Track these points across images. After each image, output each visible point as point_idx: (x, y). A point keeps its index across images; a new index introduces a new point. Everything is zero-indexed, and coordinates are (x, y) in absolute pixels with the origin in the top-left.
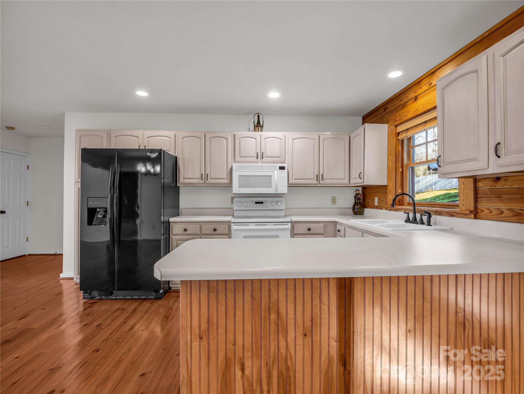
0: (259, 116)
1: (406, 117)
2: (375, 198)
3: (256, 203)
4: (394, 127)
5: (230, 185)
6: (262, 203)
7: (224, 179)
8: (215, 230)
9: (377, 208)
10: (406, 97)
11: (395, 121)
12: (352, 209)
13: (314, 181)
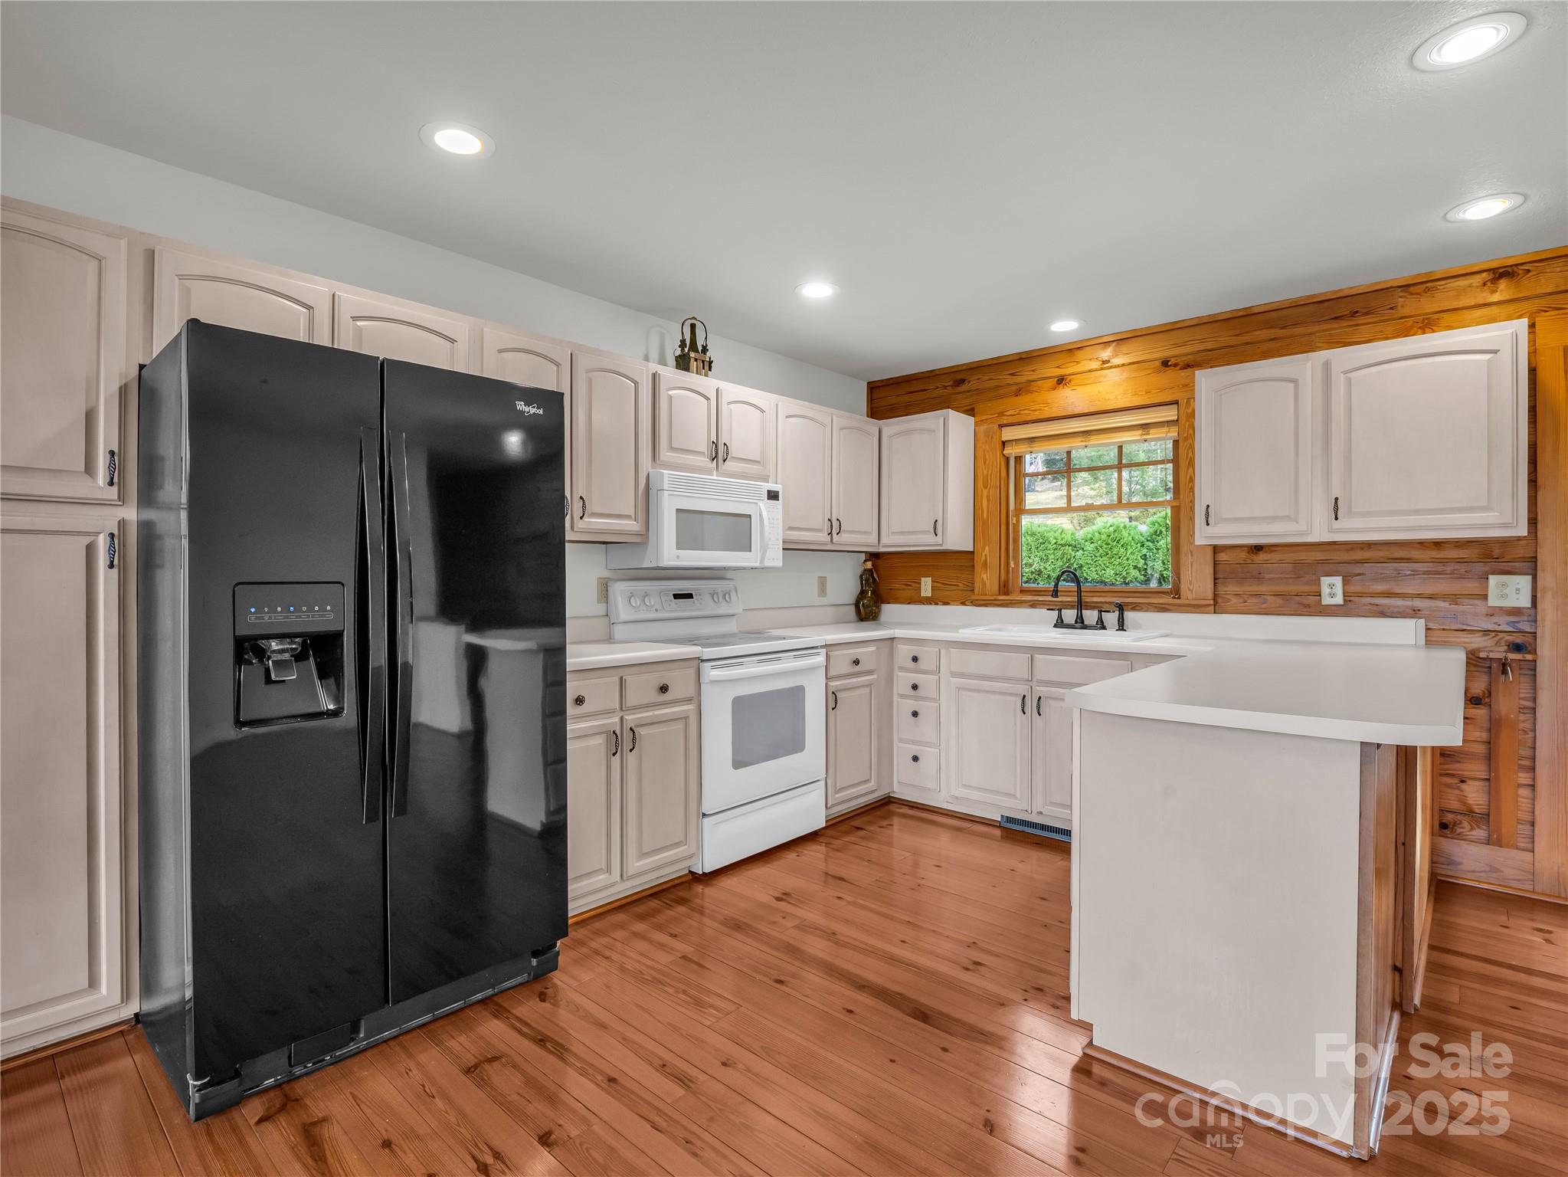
0: (693, 326)
1: (1036, 413)
2: (922, 579)
3: (676, 596)
4: (996, 427)
5: (643, 539)
6: (690, 596)
7: (628, 517)
8: (664, 689)
9: (929, 601)
10: (1033, 371)
11: (1001, 414)
12: (853, 608)
13: (823, 537)
